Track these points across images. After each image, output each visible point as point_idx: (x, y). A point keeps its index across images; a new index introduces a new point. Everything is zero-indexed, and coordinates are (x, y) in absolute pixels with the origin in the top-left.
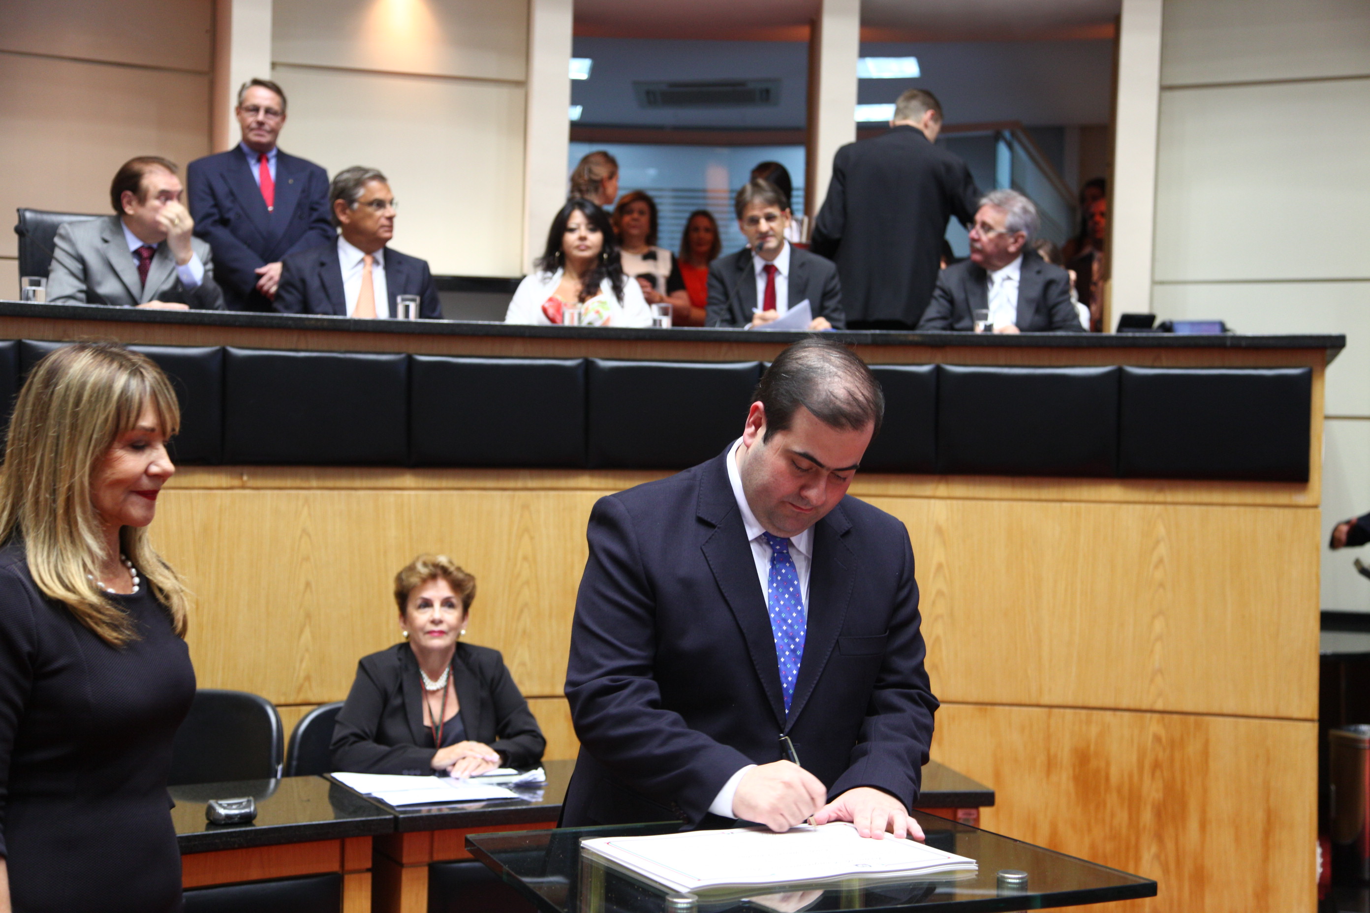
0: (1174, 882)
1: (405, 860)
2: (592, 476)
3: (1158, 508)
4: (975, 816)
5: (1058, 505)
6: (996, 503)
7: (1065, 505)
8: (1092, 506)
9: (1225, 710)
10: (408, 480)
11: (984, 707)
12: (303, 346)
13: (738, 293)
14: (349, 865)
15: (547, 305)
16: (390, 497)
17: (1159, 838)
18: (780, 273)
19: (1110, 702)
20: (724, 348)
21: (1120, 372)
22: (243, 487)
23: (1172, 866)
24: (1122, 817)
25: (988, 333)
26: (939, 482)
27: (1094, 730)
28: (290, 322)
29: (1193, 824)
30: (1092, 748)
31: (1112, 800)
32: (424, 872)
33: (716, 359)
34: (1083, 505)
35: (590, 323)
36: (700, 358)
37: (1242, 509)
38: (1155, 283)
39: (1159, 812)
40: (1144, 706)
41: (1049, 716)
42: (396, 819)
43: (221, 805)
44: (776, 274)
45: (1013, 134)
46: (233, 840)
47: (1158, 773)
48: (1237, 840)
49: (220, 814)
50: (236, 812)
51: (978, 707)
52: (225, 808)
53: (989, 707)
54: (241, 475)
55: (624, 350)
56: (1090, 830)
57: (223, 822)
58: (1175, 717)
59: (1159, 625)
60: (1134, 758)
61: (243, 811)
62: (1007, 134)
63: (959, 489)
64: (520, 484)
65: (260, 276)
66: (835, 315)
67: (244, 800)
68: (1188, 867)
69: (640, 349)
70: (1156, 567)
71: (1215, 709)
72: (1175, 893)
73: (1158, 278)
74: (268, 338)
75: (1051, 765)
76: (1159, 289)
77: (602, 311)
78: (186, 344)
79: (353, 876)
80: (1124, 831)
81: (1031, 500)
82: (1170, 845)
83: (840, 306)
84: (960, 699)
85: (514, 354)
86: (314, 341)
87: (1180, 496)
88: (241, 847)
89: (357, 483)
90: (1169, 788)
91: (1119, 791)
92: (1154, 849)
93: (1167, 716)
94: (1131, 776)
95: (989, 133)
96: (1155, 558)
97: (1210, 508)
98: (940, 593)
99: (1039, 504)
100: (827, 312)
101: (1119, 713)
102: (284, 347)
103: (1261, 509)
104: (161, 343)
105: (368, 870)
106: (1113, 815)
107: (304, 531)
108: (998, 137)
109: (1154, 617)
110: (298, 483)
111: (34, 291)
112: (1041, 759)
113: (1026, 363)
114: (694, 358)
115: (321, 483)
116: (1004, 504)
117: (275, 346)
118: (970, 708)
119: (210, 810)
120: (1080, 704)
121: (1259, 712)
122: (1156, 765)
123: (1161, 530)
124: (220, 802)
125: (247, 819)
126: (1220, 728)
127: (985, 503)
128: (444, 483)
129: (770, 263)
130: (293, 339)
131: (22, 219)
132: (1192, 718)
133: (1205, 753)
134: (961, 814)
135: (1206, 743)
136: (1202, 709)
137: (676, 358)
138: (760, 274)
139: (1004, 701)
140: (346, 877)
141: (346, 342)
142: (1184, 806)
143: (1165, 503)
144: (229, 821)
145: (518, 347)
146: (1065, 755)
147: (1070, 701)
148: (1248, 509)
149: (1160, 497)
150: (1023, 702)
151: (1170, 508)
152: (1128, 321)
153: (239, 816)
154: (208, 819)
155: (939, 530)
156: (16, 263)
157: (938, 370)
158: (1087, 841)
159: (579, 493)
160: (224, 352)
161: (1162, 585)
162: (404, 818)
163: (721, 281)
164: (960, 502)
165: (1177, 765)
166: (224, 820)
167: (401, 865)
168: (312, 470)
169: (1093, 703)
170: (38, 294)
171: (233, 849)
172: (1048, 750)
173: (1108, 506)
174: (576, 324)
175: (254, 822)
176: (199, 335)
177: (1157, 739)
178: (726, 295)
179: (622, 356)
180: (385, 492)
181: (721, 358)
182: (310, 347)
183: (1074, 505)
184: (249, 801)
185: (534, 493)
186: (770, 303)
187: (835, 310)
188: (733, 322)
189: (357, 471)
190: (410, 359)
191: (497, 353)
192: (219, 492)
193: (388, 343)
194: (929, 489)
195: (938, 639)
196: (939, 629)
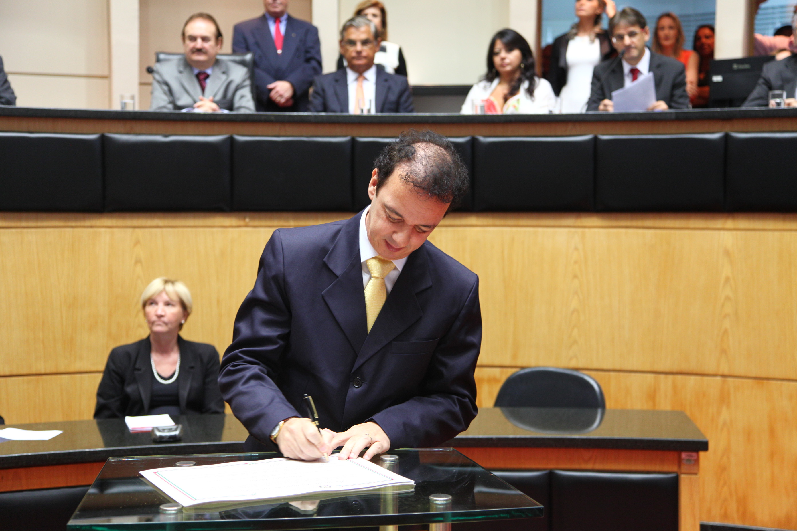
2: (477, 217)
4: (695, 457)
6: (770, 233)
11: (761, 381)
12: (283, 134)
18: (642, 73)
20: (570, 126)
22: (246, 226)
28: (273, 118)
33: (564, 134)
36: (553, 134)
44: (639, 73)
51: (757, 381)
53: (765, 382)
54: (245, 218)
55: (499, 129)
63: (743, 223)
65: (271, 90)
69: (510, 129)
74: (261, 129)
78: (207, 134)
84: (742, 374)
86: (289, 129)
98: (728, 298)
102: (270, 134)
104: (193, 134)
114: (548, 134)
116: (777, 234)
117: (265, 134)
118: (751, 381)
127: (762, 233)
129: (634, 67)
130: (276, 129)
134: (683, 455)
138: (628, 75)
139: (776, 376)
141: (311, 129)
155: (727, 253)
157: (727, 137)
159: (468, 229)
160: (231, 140)
164: (743, 233)
168: (290, 215)
176: (216, 127)
179: (497, 134)
181: (568, 134)
182: (288, 134)
189: (320, 215)
190: (353, 141)
192: (230, 230)
193: (338, 130)
194: (720, 222)
195: (726, 331)
196: (727, 324)
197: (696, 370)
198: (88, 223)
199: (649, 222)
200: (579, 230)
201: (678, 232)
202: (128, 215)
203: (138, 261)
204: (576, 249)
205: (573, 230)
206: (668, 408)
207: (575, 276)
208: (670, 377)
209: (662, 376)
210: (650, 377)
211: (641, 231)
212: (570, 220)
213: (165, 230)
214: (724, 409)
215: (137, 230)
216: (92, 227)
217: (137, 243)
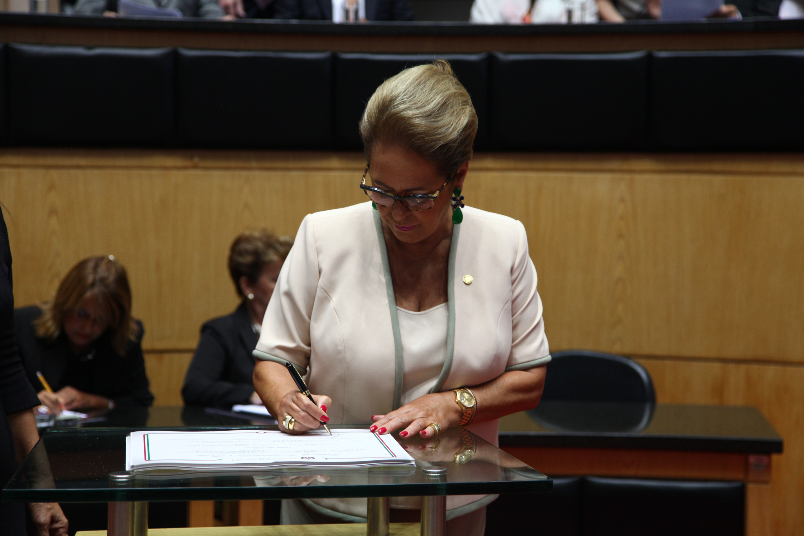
4: (767, 461)
10: (335, 162)
12: (242, 47)
16: (318, 177)
20: (616, 40)
22: (195, 167)
36: (594, 49)
54: (192, 157)
55: (525, 43)
69: (538, 44)
74: (213, 40)
78: (144, 46)
86: (252, 42)
89: (291, 164)
102: (226, 47)
107: (246, 205)
110: (240, 164)
115: (260, 164)
117: (219, 47)
130: (234, 40)
134: (752, 459)
141: (280, 42)
159: (482, 174)
160: (175, 55)
168: (252, 153)
176: (155, 38)
179: (523, 50)
180: (315, 172)
190: (334, 58)
192: (174, 173)
193: (315, 43)
197: (775, 357)
199: (718, 166)
200: (627, 176)
201: (755, 178)
202: (39, 150)
203: (53, 212)
204: (622, 200)
205: (618, 176)
207: (621, 236)
208: (743, 368)
209: (732, 367)
210: (716, 366)
211: (706, 178)
212: (615, 164)
213: (88, 172)
215: (52, 171)
217: (52, 187)
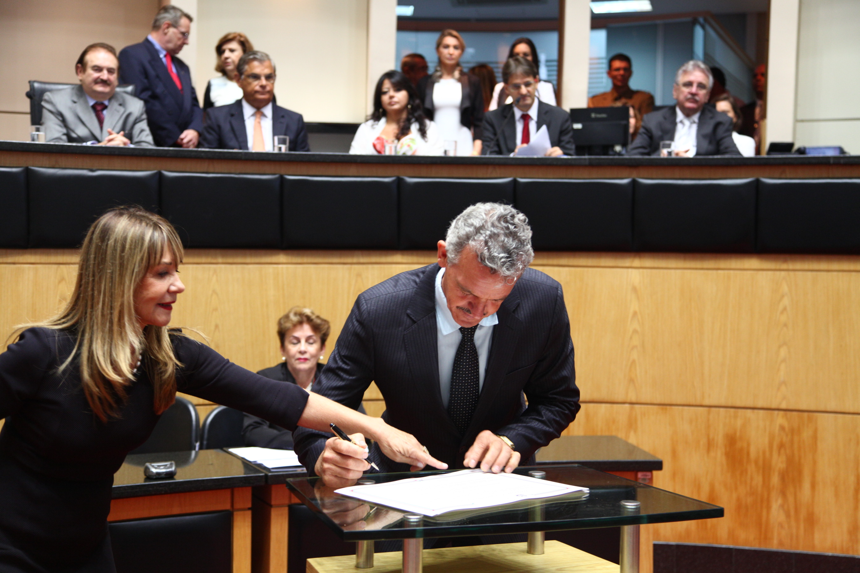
0: (793, 523)
1: (273, 503)
2: (403, 255)
3: (783, 273)
4: (650, 477)
5: (714, 272)
6: (673, 271)
7: (720, 272)
8: (738, 272)
9: (829, 409)
10: (282, 258)
11: (664, 407)
12: (211, 170)
13: (503, 132)
14: (237, 506)
15: (376, 142)
16: (270, 269)
17: (783, 493)
18: (532, 119)
19: (750, 404)
20: (490, 169)
21: (757, 181)
23: (792, 513)
24: (758, 480)
25: (669, 157)
26: (635, 257)
27: (739, 423)
28: (203, 154)
29: (806, 485)
30: (738, 434)
31: (752, 468)
32: (285, 511)
33: (485, 176)
34: (732, 272)
35: (404, 154)
36: (474, 176)
37: (840, 274)
38: (797, 121)
39: (783, 477)
40: (774, 406)
41: (709, 413)
42: (266, 476)
43: (153, 466)
44: (530, 120)
45: (706, 20)
46: (161, 488)
47: (782, 451)
48: (837, 495)
49: (152, 472)
50: (164, 470)
51: (661, 407)
52: (156, 468)
53: (668, 407)
55: (424, 170)
56: (736, 489)
57: (155, 477)
58: (795, 413)
59: (783, 352)
60: (766, 441)
61: (168, 470)
62: (701, 20)
63: (648, 262)
64: (355, 260)
66: (568, 146)
67: (168, 463)
68: (803, 514)
69: (434, 170)
70: (782, 313)
71: (822, 408)
72: (794, 531)
73: (800, 117)
74: (189, 165)
75: (710, 445)
76: (799, 125)
77: (412, 145)
78: (135, 169)
79: (239, 513)
80: (760, 489)
81: (696, 269)
82: (791, 499)
83: (572, 140)
84: (649, 401)
85: (351, 174)
86: (219, 166)
87: (798, 265)
88: (166, 493)
89: (248, 260)
90: (790, 461)
91: (756, 462)
92: (780, 501)
93: (788, 413)
94: (764, 453)
95: (688, 19)
96: (781, 307)
97: (819, 273)
98: (635, 331)
99: (702, 272)
100: (563, 144)
101: (756, 411)
102: (199, 171)
103: (853, 274)
104: (119, 168)
105: (249, 509)
106: (752, 479)
107: (214, 292)
108: (695, 22)
109: (780, 347)
110: (209, 260)
111: (38, 135)
112: (704, 441)
113: (694, 177)
114: (471, 176)
115: (225, 260)
116: (679, 272)
117: (193, 170)
118: (655, 407)
119: (147, 470)
120: (730, 404)
121: (852, 410)
122: (781, 446)
123: (785, 288)
124: (153, 464)
125: (170, 475)
126: (824, 420)
127: (665, 271)
128: (305, 260)
129: (525, 113)
130: (205, 165)
131: (32, 88)
132: (806, 414)
133: (815, 438)
134: (640, 475)
135: (816, 431)
136: (813, 408)
137: (458, 176)
138: (519, 120)
139: (679, 402)
140: (235, 513)
141: (240, 167)
142: (800, 473)
143: (788, 270)
144: (159, 476)
145: (353, 170)
146: (720, 439)
147: (723, 402)
148: (845, 274)
149: (784, 266)
150: (691, 403)
151: (792, 273)
152: (775, 147)
153: (165, 473)
154: (145, 475)
155: (635, 290)
156: (28, 117)
157: (634, 183)
158: (734, 496)
159: (394, 266)
160: (160, 175)
161: (785, 325)
162: (272, 476)
163: (492, 126)
164: (649, 271)
165: (796, 446)
166: (155, 476)
167: (271, 506)
168: (218, 251)
169: (738, 404)
170: (40, 137)
171: (161, 494)
172: (708, 435)
173: (749, 272)
174: (393, 154)
175: (175, 477)
176: (143, 163)
177: (782, 428)
178: (495, 134)
179: (422, 175)
180: (267, 266)
181: (488, 176)
182: (217, 171)
183: (726, 272)
184: (171, 464)
185: (364, 266)
186: (526, 138)
187: (568, 142)
188: (500, 152)
189: (248, 252)
190: (282, 178)
191: (339, 174)
193: (267, 167)
194: (628, 261)
195: (634, 361)
196: (635, 355)
197: (606, 398)
198: (10, 259)
199: (564, 261)
201: (590, 270)
202: (52, 251)
203: (63, 299)
206: (581, 433)
214: (632, 434)
215: (62, 266)
216: (14, 263)
217: (62, 279)
